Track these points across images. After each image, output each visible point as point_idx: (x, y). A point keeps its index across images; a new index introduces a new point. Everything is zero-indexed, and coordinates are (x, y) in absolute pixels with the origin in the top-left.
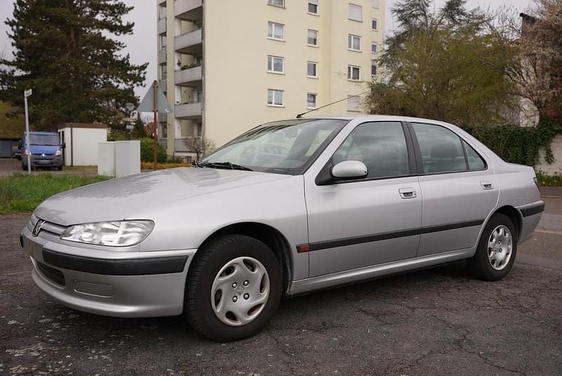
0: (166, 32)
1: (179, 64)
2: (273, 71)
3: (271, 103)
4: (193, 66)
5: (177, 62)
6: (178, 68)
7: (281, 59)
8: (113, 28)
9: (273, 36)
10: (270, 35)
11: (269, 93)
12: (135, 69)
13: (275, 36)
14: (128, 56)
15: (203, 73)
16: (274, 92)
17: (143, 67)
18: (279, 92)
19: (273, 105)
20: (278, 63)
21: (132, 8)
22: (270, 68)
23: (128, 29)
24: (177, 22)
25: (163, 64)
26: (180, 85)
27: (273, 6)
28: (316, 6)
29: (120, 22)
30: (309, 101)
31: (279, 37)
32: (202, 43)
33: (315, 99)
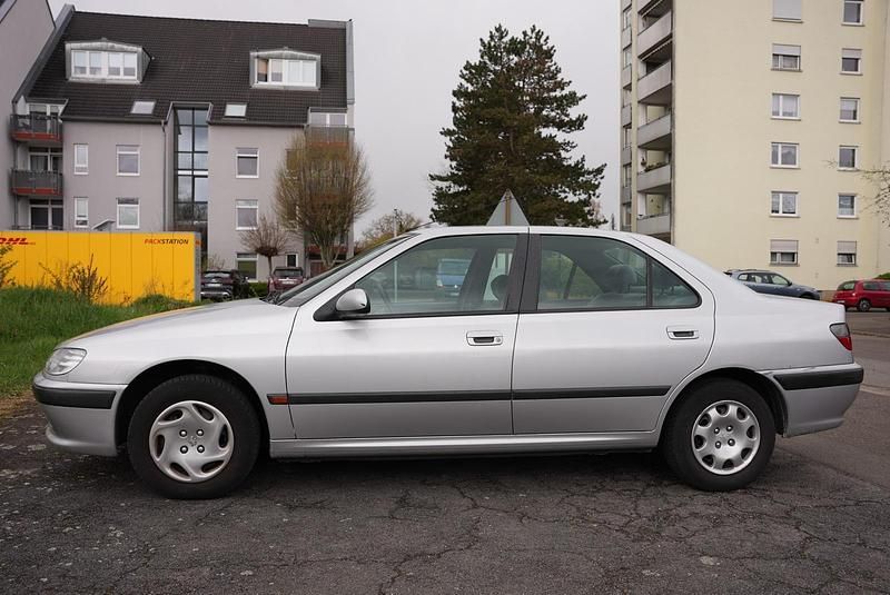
0: (630, 124)
1: (643, 164)
2: (780, 165)
3: (777, 212)
4: (660, 165)
5: (640, 160)
6: (641, 169)
7: (794, 146)
8: (560, 125)
9: (781, 114)
10: (776, 113)
11: (773, 196)
12: (589, 173)
13: (784, 114)
14: (583, 159)
15: (672, 175)
16: (781, 195)
17: (599, 171)
18: (791, 196)
19: (781, 214)
20: (789, 153)
21: (584, 97)
22: (775, 160)
23: (578, 124)
24: (641, 108)
25: (627, 166)
26: (645, 192)
27: (781, 70)
28: (857, 59)
29: (567, 116)
30: (841, 206)
31: (791, 114)
32: (670, 134)
33: (852, 202)
